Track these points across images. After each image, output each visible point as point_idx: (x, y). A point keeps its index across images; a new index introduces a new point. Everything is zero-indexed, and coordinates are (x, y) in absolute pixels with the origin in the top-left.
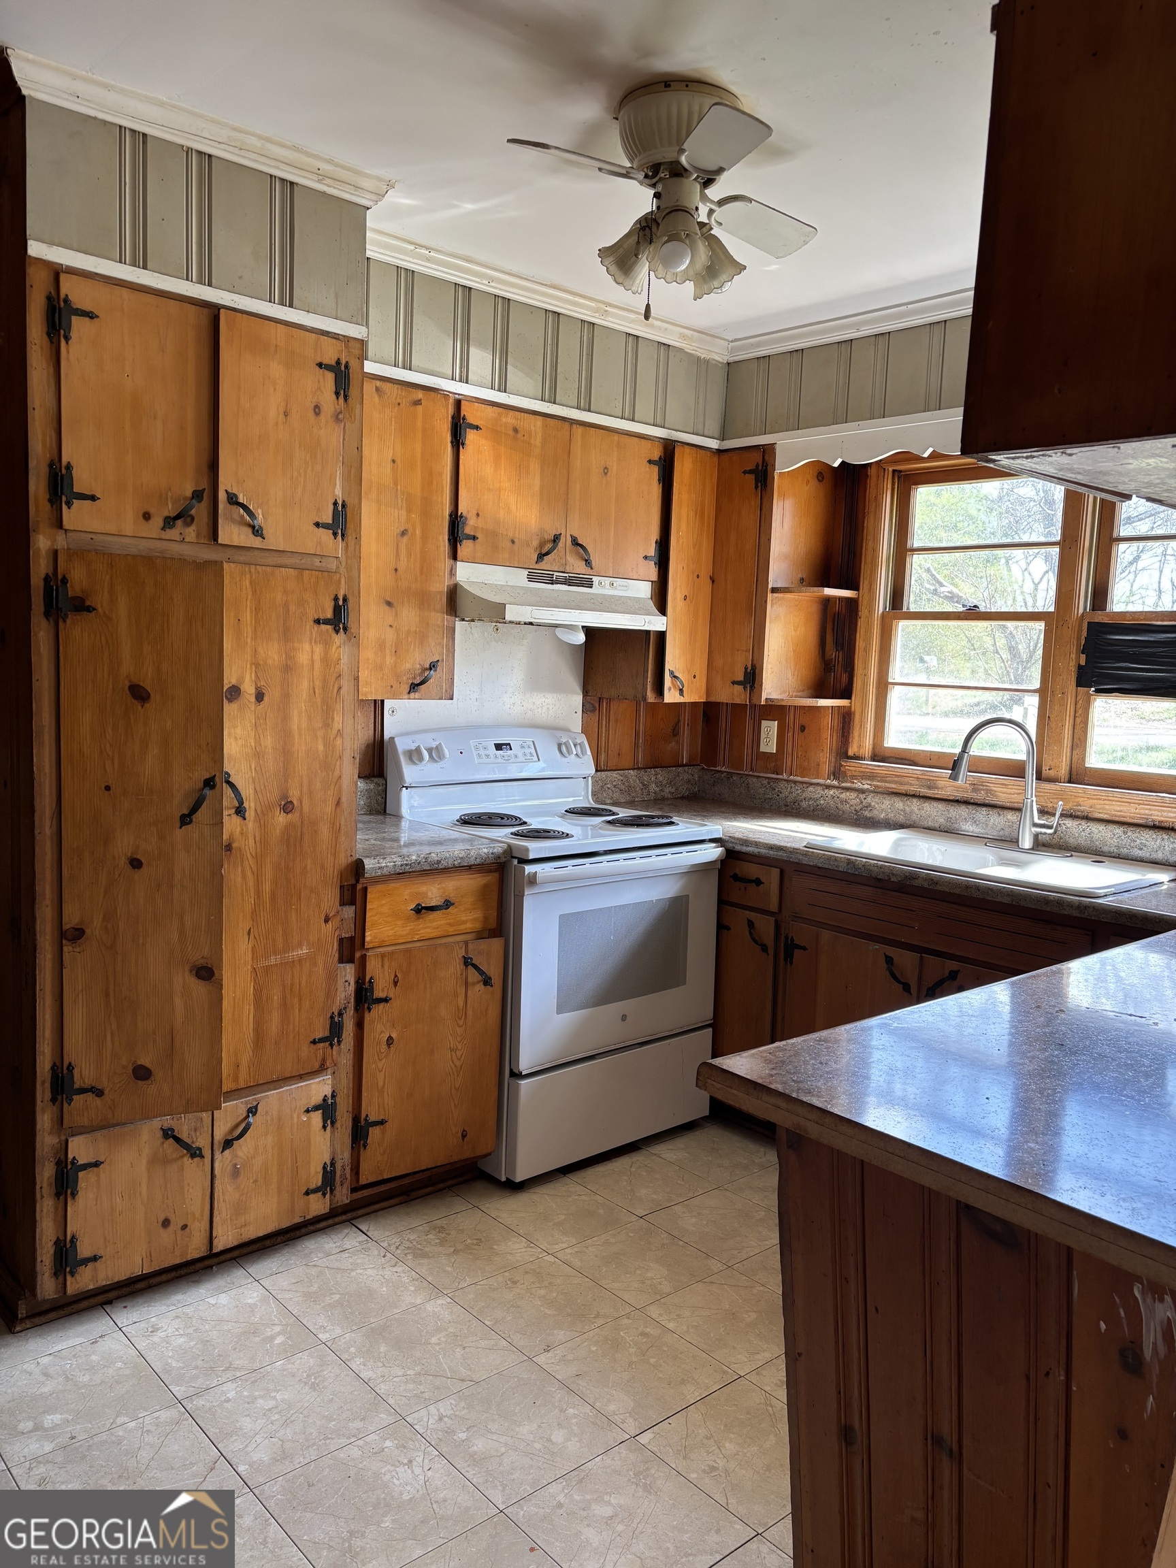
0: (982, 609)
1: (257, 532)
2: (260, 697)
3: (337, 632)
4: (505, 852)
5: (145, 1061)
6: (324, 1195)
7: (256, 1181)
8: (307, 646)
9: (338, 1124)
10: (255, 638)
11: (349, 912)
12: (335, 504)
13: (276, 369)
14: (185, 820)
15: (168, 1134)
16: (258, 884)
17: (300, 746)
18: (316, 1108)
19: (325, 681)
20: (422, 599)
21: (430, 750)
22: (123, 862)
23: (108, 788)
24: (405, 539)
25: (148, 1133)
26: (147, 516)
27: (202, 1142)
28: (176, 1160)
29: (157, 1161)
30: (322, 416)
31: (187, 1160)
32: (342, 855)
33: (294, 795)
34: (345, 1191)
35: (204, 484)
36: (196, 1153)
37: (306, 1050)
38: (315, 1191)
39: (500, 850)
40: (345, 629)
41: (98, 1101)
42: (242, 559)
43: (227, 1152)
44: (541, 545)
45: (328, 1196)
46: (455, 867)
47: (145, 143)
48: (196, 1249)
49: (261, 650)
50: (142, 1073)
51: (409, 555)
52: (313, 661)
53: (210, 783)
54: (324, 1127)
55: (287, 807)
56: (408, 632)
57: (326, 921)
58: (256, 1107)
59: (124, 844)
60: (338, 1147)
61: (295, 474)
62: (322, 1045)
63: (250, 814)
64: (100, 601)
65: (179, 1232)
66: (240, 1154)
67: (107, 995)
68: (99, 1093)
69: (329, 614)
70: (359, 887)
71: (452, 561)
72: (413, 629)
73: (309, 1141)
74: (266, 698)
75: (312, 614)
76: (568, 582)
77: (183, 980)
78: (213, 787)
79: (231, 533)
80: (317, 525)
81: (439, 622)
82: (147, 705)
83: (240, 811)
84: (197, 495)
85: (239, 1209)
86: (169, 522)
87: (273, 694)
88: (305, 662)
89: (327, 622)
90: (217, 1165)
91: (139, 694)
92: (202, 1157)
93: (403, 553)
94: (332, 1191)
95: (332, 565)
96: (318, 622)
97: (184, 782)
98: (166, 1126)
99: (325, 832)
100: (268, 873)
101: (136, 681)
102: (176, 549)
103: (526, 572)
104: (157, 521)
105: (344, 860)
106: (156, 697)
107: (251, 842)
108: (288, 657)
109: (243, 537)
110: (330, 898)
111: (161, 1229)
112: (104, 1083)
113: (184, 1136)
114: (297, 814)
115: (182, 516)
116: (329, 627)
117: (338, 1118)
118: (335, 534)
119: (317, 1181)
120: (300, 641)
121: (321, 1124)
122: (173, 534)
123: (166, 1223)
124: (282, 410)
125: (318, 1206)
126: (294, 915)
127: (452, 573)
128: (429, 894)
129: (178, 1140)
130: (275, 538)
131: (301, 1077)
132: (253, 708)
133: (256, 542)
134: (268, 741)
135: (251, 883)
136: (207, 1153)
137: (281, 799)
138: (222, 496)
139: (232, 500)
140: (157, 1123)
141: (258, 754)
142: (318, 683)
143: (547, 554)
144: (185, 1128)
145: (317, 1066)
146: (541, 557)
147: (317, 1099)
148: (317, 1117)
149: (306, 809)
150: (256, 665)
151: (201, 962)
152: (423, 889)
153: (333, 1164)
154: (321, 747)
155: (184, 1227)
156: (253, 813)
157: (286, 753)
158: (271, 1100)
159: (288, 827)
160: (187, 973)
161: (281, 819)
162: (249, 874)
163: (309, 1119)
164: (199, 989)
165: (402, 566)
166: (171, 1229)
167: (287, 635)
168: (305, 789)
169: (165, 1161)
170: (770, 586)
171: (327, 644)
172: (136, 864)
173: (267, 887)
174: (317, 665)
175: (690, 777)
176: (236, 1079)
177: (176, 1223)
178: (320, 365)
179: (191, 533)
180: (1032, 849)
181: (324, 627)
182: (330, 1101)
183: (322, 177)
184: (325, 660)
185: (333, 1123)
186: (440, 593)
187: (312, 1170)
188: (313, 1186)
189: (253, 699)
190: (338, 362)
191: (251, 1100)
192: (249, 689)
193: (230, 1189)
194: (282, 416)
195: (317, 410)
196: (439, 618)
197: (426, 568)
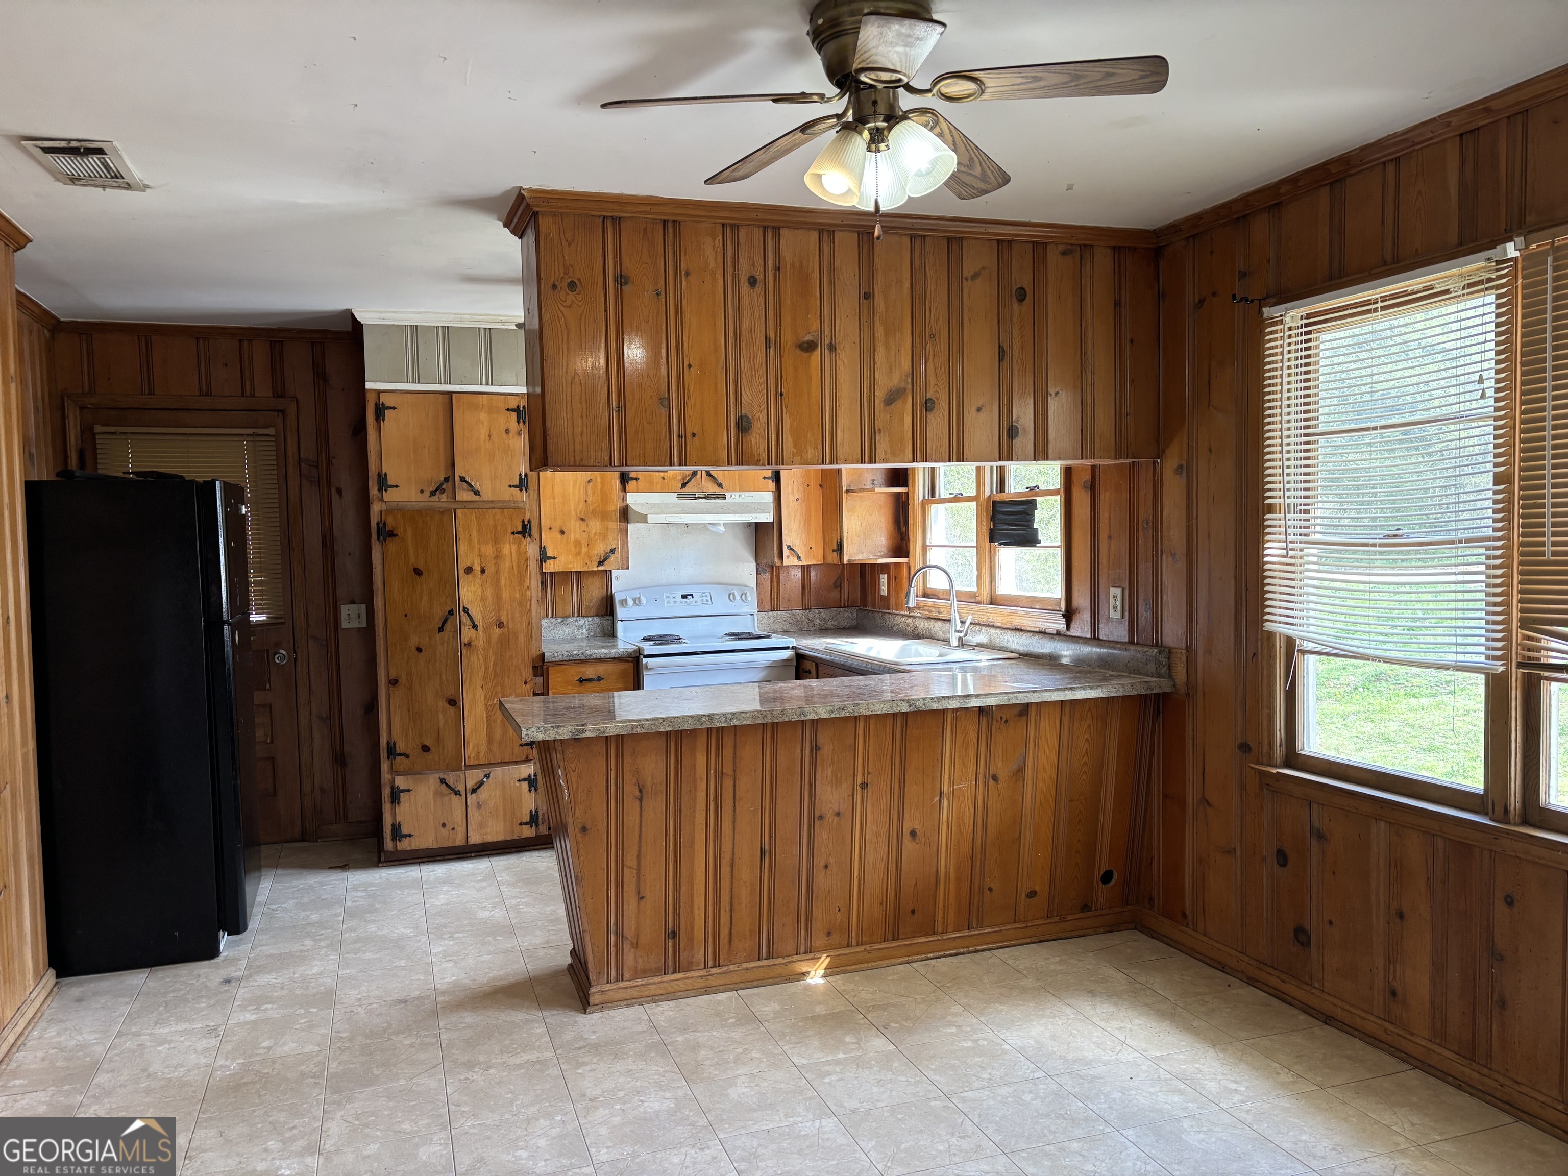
0: (965, 495)
1: (477, 493)
2: (483, 571)
3: (524, 537)
4: (635, 651)
5: (427, 743)
6: (531, 827)
7: (490, 812)
8: (508, 546)
9: (539, 791)
10: (479, 543)
11: (540, 680)
12: (520, 475)
13: (483, 416)
14: (441, 629)
15: (443, 781)
16: (486, 663)
17: (506, 594)
18: (524, 780)
19: (519, 563)
20: (604, 516)
21: (634, 600)
22: (414, 649)
23: (406, 615)
24: (591, 484)
25: (433, 779)
26: (422, 491)
27: (460, 787)
28: (448, 794)
29: (437, 793)
30: (511, 434)
31: (453, 795)
32: (534, 651)
33: (504, 619)
34: (545, 827)
35: (450, 474)
36: (457, 793)
37: (517, 749)
38: (526, 824)
39: (632, 650)
40: (530, 536)
41: (407, 760)
42: (472, 506)
43: (474, 795)
44: (684, 479)
45: (534, 827)
46: (601, 659)
47: (417, 329)
48: (459, 841)
49: (482, 549)
50: (426, 749)
51: (594, 492)
52: (511, 553)
53: (451, 612)
54: (530, 791)
55: (500, 625)
56: (595, 534)
57: (526, 683)
58: (489, 774)
59: (414, 641)
60: (539, 803)
61: (496, 464)
62: (526, 747)
63: (480, 628)
64: (400, 531)
65: (451, 831)
66: (481, 797)
67: (409, 711)
68: (407, 756)
69: (520, 529)
70: (544, 667)
71: (623, 493)
72: (598, 532)
73: (521, 796)
74: (486, 572)
75: (510, 530)
76: (706, 497)
77: (443, 704)
78: (452, 614)
79: (464, 495)
80: (510, 486)
81: (615, 527)
82: (421, 577)
83: (475, 627)
84: (446, 480)
85: (481, 825)
86: (433, 493)
87: (490, 569)
88: (507, 553)
89: (518, 533)
90: (468, 800)
91: (418, 572)
92: (461, 795)
93: (590, 492)
94: (537, 826)
95: (521, 505)
96: (513, 533)
97: (439, 612)
98: (441, 777)
99: (522, 638)
100: (491, 658)
101: (416, 567)
102: (438, 504)
103: (676, 494)
104: (427, 493)
105: (535, 653)
106: (425, 573)
107: (481, 642)
108: (497, 551)
109: (469, 497)
110: (528, 672)
111: (442, 828)
112: (409, 752)
113: (451, 783)
114: (506, 629)
115: (439, 489)
116: (520, 536)
117: (539, 787)
118: (521, 490)
119: (527, 818)
120: (504, 543)
121: (528, 789)
122: (435, 498)
123: (444, 825)
124: (487, 434)
125: (528, 832)
126: (506, 680)
127: (624, 499)
128: (588, 673)
129: (447, 785)
130: (487, 495)
131: (516, 763)
132: (479, 576)
133: (477, 498)
134: (489, 593)
135: (482, 661)
136: (463, 793)
137: (497, 621)
138: (457, 478)
139: (463, 479)
140: (437, 776)
141: (483, 599)
142: (515, 564)
143: (687, 483)
144: (451, 780)
145: (524, 758)
146: (684, 485)
147: (525, 775)
148: (525, 785)
149: (511, 626)
150: (480, 556)
151: (451, 698)
152: (583, 669)
153: (536, 811)
154: (518, 596)
155: (453, 829)
156: (482, 628)
157: (498, 598)
158: (498, 772)
159: (501, 635)
160: (444, 702)
161: (497, 631)
162: (481, 657)
163: (520, 785)
164: (451, 710)
165: (590, 499)
166: (447, 828)
167: (496, 541)
168: (510, 616)
169: (442, 795)
170: (844, 489)
171: (519, 544)
172: (419, 650)
173: (491, 665)
174: (514, 555)
175: (850, 614)
176: (478, 759)
177: (449, 826)
178: (508, 410)
179: (444, 497)
180: (958, 646)
181: (517, 536)
182: (533, 777)
183: (503, 323)
184: (519, 552)
185: (536, 790)
186: (615, 511)
187: (524, 813)
188: (524, 821)
189: (480, 573)
190: (518, 406)
191: (487, 771)
192: (477, 568)
193: (476, 814)
194: (487, 437)
195: (507, 431)
196: (614, 525)
197: (605, 497)
